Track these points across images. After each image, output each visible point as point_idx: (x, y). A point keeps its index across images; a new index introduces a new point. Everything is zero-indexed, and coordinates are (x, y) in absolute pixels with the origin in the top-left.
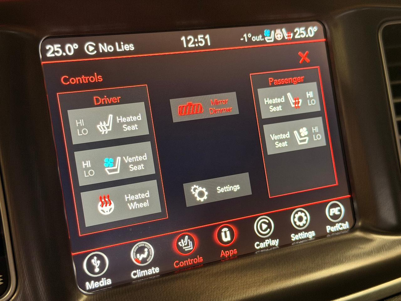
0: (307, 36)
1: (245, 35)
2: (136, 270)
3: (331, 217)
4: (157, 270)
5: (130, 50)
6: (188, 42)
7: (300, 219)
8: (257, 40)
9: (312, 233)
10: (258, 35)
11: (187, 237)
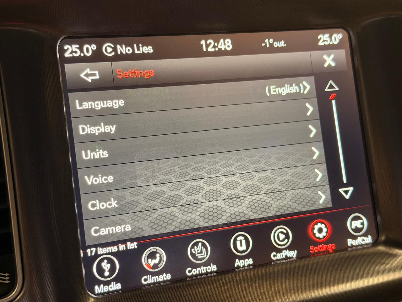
0: (331, 43)
1: (267, 41)
2: (147, 276)
3: (353, 230)
4: (168, 277)
5: (148, 52)
6: (208, 46)
7: (320, 230)
8: (279, 46)
9: (333, 246)
10: (280, 41)
11: (200, 244)
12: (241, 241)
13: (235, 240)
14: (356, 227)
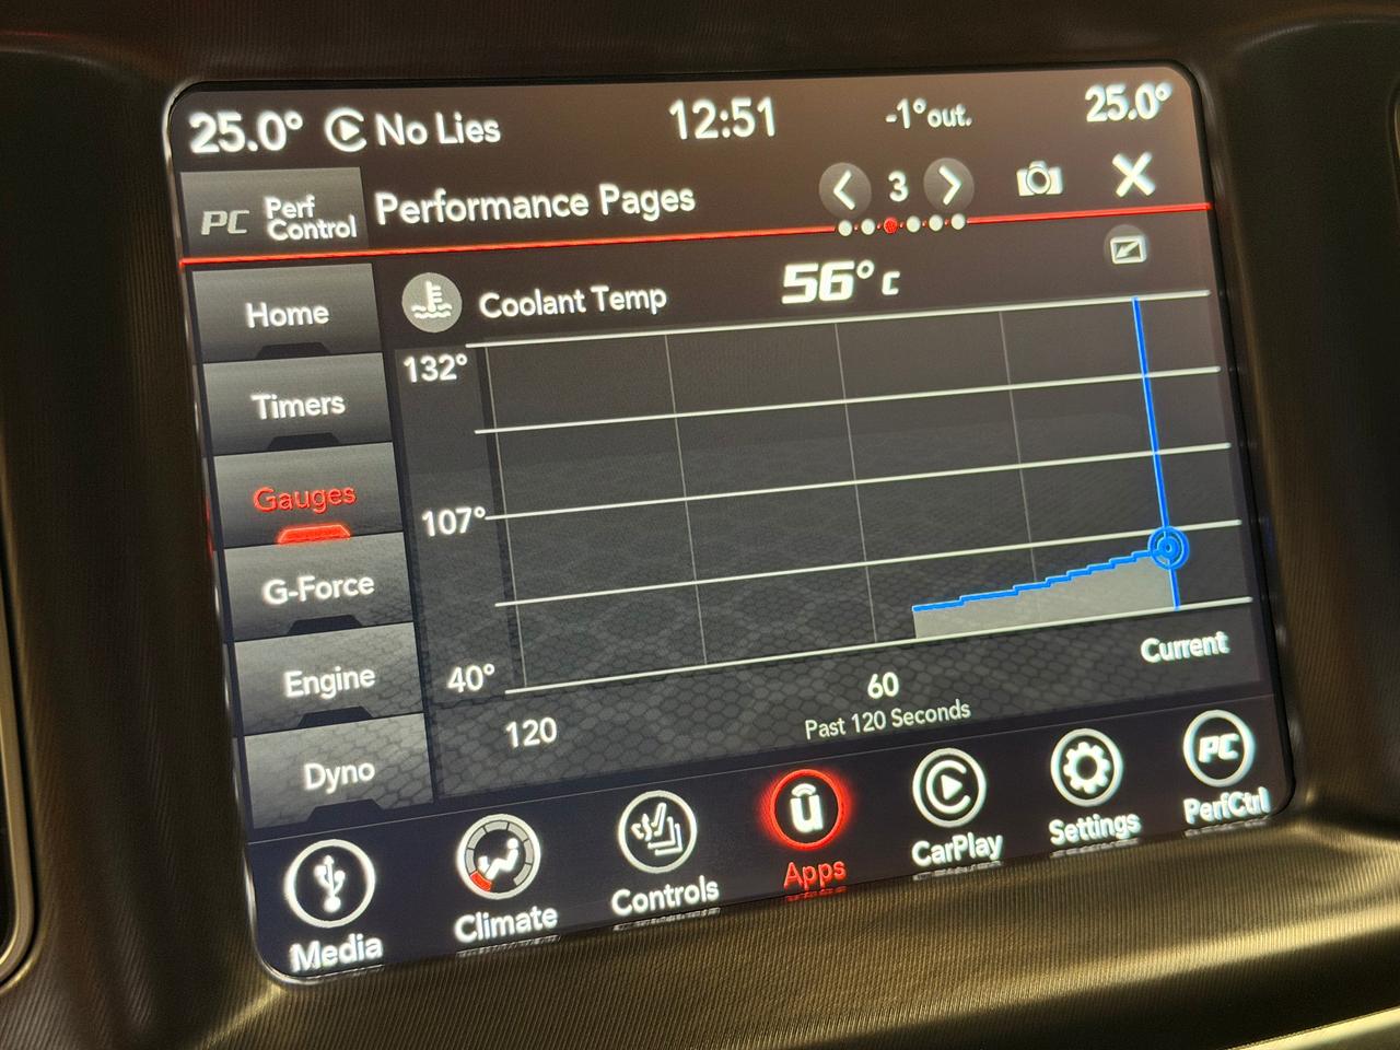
0: (1132, 116)
1: (903, 106)
2: (474, 914)
3: (1202, 766)
4: (549, 918)
5: (484, 141)
6: (694, 120)
7: (1087, 767)
8: (947, 124)
9: (1131, 823)
10: (950, 106)
11: (662, 807)
12: (805, 799)
13: (785, 796)
14: (1215, 758)
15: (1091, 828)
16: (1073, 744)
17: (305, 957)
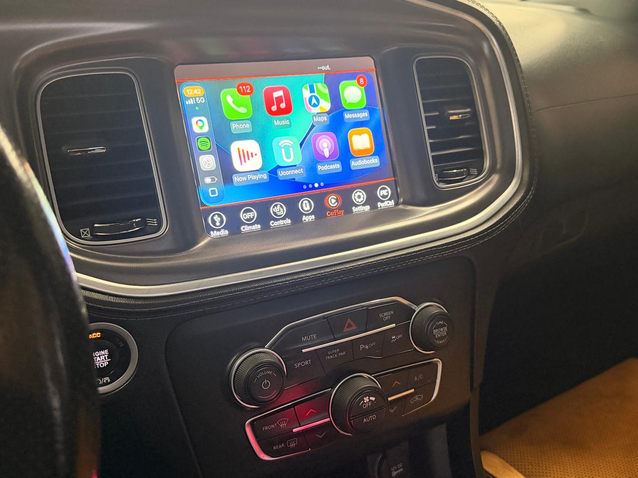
2: (244, 226)
3: (382, 197)
4: (259, 227)
7: (359, 197)
9: (368, 207)
10: (326, 65)
11: (279, 206)
12: (306, 203)
13: (302, 203)
14: (383, 195)
15: (361, 208)
16: (356, 192)
17: (214, 234)
